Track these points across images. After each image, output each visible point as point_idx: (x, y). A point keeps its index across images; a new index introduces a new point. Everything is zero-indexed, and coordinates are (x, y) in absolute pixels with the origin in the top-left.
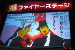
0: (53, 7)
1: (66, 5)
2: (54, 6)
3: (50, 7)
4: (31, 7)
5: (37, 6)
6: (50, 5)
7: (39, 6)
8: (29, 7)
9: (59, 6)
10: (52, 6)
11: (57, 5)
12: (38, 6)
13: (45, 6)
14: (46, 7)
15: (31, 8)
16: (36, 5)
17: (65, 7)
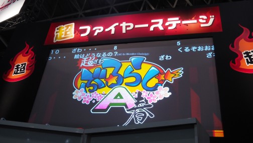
0: (170, 28)
1: (205, 21)
2: (171, 25)
3: (161, 28)
4: (112, 28)
5: (127, 27)
6: (161, 21)
7: (132, 25)
8: (107, 30)
9: (187, 25)
10: (167, 24)
11: (179, 22)
12: (129, 26)
13: (147, 25)
14: (152, 29)
15: (113, 32)
16: (124, 25)
17: (202, 25)
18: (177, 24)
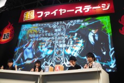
1: (105, 7)
4: (55, 12)
5: (62, 11)
6: (81, 8)
7: (65, 10)
8: (52, 13)
10: (84, 9)
13: (73, 10)
14: (76, 12)
15: (55, 15)
18: (90, 9)
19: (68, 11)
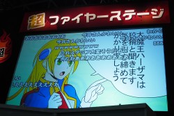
0: (127, 19)
1: (155, 13)
4: (77, 18)
7: (94, 15)
17: (153, 17)
18: (133, 16)
19: (98, 17)
